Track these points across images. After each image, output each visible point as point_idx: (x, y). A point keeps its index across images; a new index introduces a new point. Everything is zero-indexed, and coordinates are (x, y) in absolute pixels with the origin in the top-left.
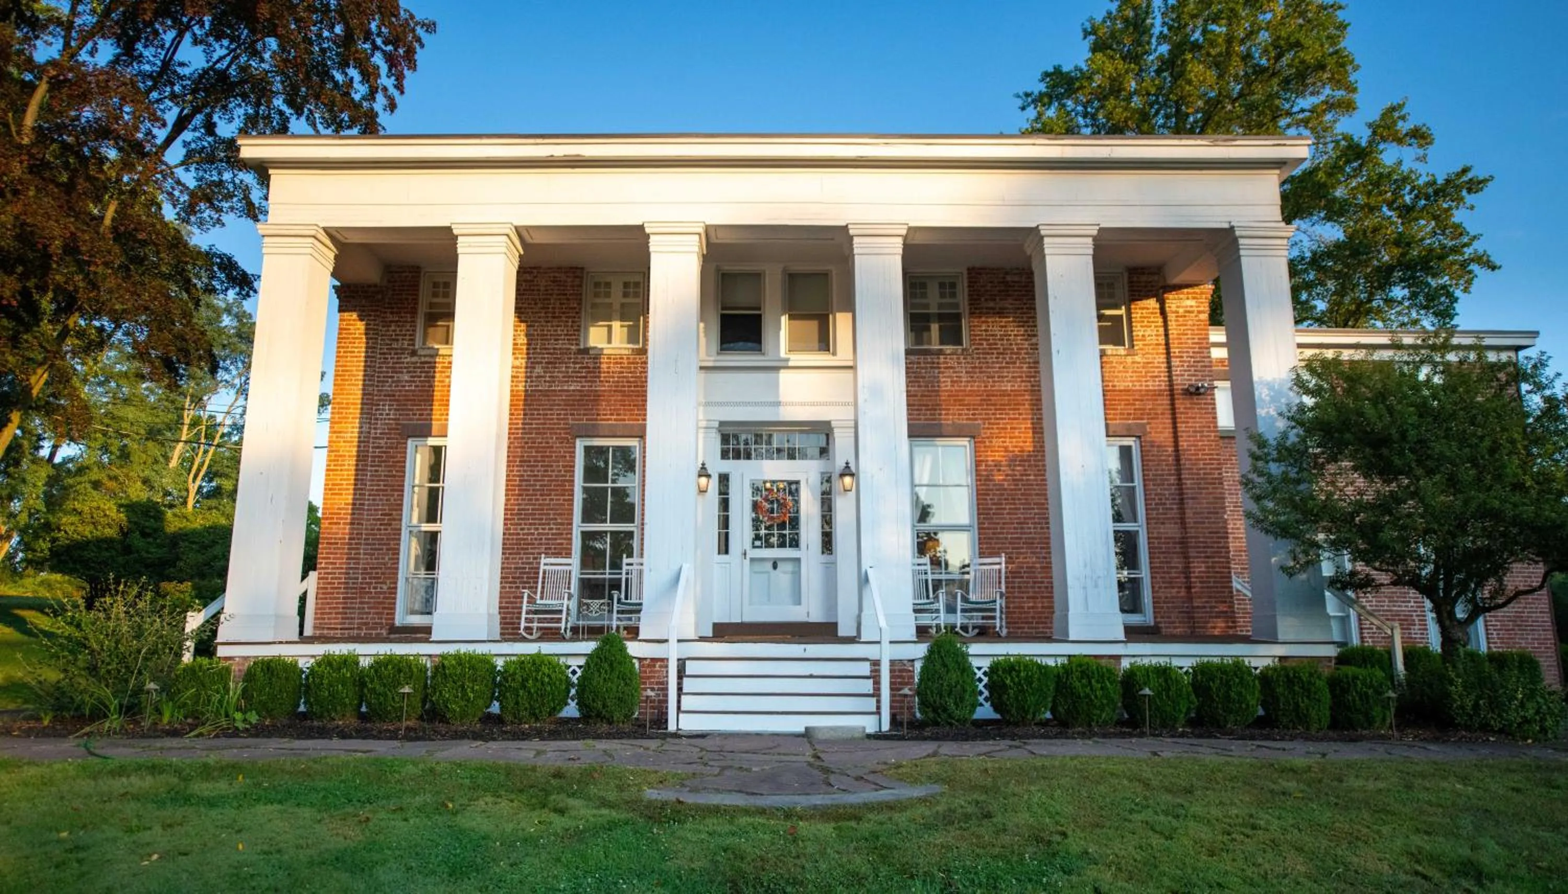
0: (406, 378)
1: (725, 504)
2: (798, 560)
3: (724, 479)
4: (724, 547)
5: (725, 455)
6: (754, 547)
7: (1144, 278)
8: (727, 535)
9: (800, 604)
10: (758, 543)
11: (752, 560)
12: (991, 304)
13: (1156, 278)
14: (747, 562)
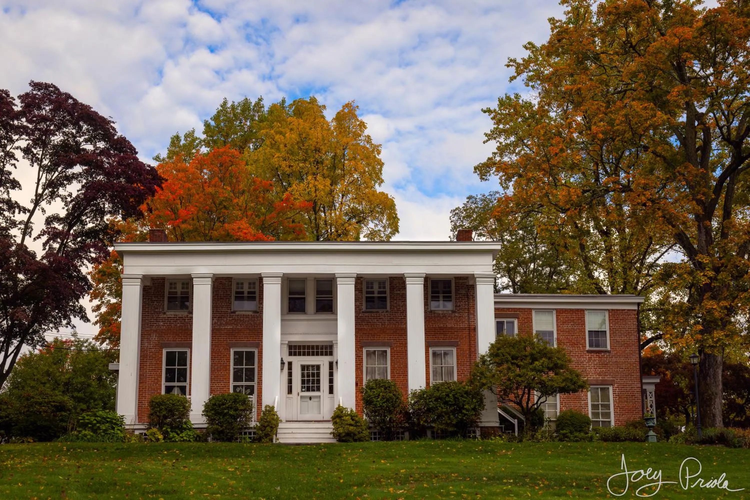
0: (162, 324)
1: (290, 374)
2: (319, 397)
3: (290, 364)
4: (290, 391)
5: (290, 354)
6: (302, 391)
7: (461, 281)
8: (291, 386)
9: (320, 413)
10: (304, 390)
11: (302, 397)
12: (399, 292)
13: (466, 281)
14: (299, 397)
